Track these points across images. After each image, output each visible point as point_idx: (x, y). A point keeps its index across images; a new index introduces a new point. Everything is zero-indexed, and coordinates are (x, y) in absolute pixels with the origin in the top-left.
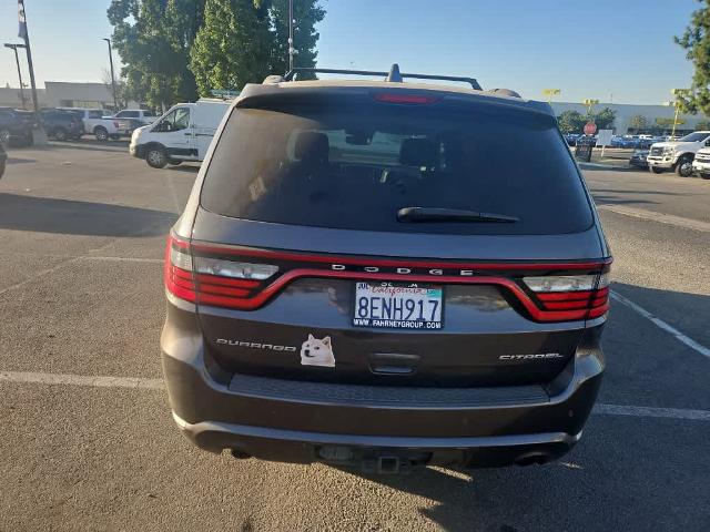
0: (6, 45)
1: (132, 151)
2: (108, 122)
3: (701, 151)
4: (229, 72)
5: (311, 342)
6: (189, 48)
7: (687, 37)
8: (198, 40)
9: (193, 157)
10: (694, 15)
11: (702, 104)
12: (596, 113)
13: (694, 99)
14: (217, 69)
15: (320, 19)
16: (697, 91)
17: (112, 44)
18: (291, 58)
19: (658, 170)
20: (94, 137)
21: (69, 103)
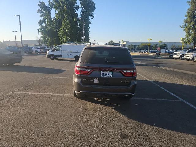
0: (13, 31)
1: (47, 56)
2: (38, 49)
3: (186, 54)
4: (68, 37)
5: (95, 79)
6: (58, 31)
7: (183, 25)
8: (60, 29)
9: (61, 57)
10: (184, 20)
11: (188, 42)
12: (161, 44)
13: (186, 40)
14: (65, 36)
15: (90, 24)
16: (187, 39)
17: (39, 30)
18: (84, 34)
19: (176, 59)
20: (35, 53)
21: (27, 45)
